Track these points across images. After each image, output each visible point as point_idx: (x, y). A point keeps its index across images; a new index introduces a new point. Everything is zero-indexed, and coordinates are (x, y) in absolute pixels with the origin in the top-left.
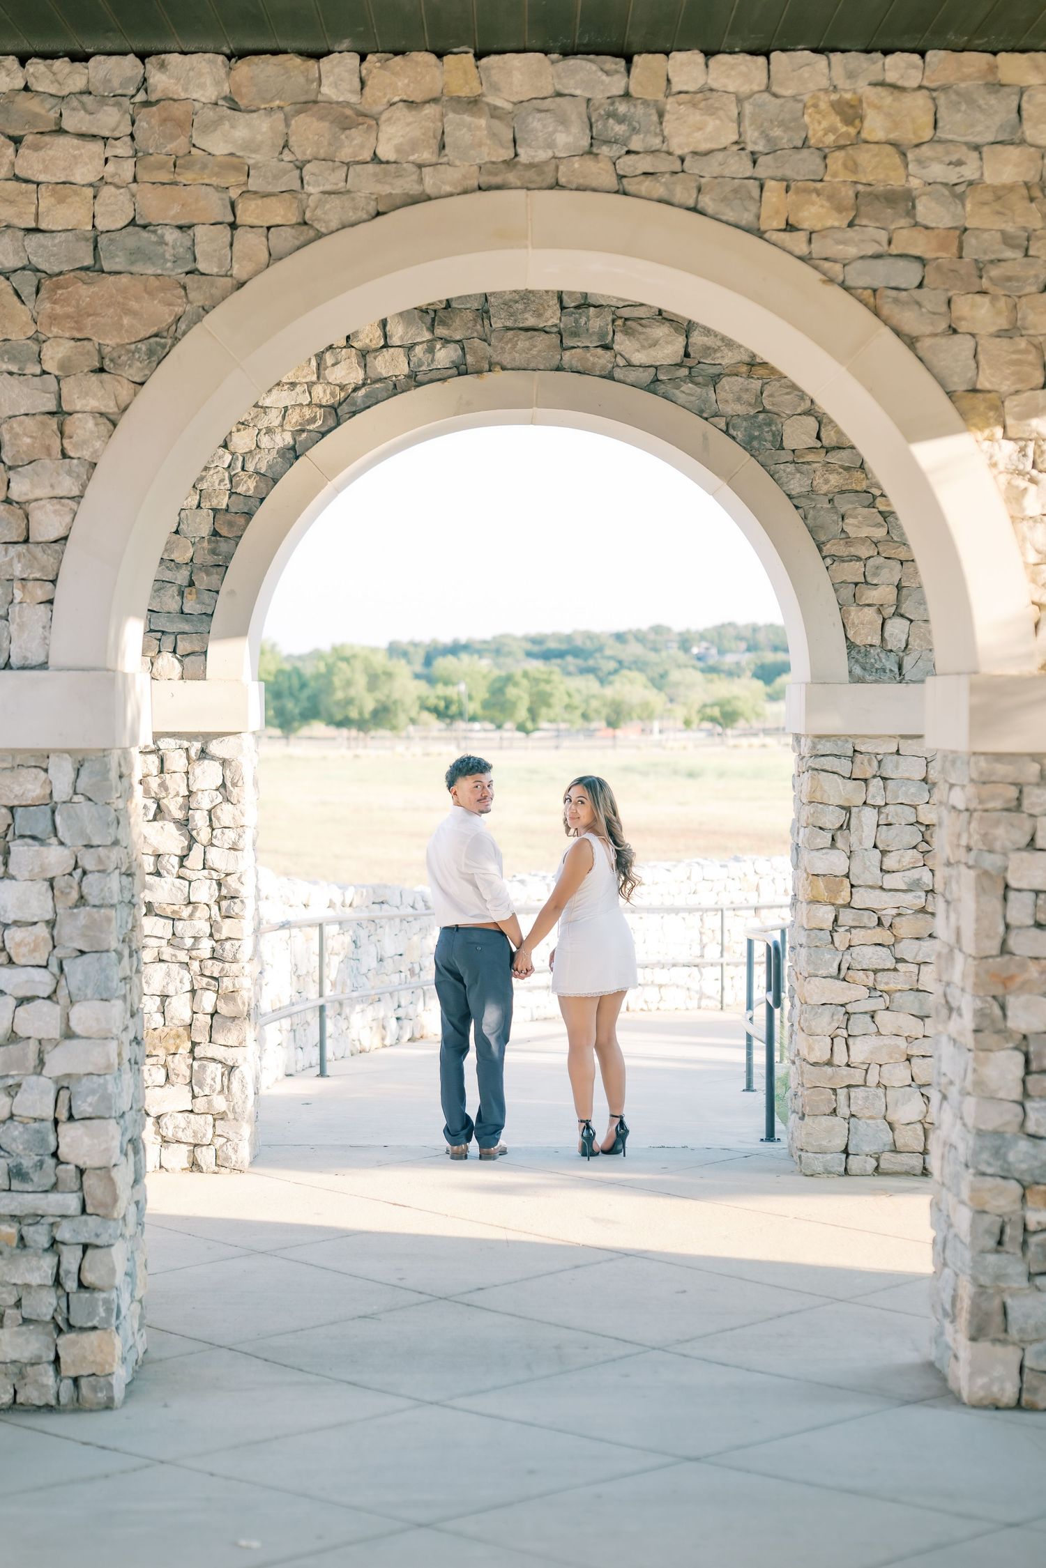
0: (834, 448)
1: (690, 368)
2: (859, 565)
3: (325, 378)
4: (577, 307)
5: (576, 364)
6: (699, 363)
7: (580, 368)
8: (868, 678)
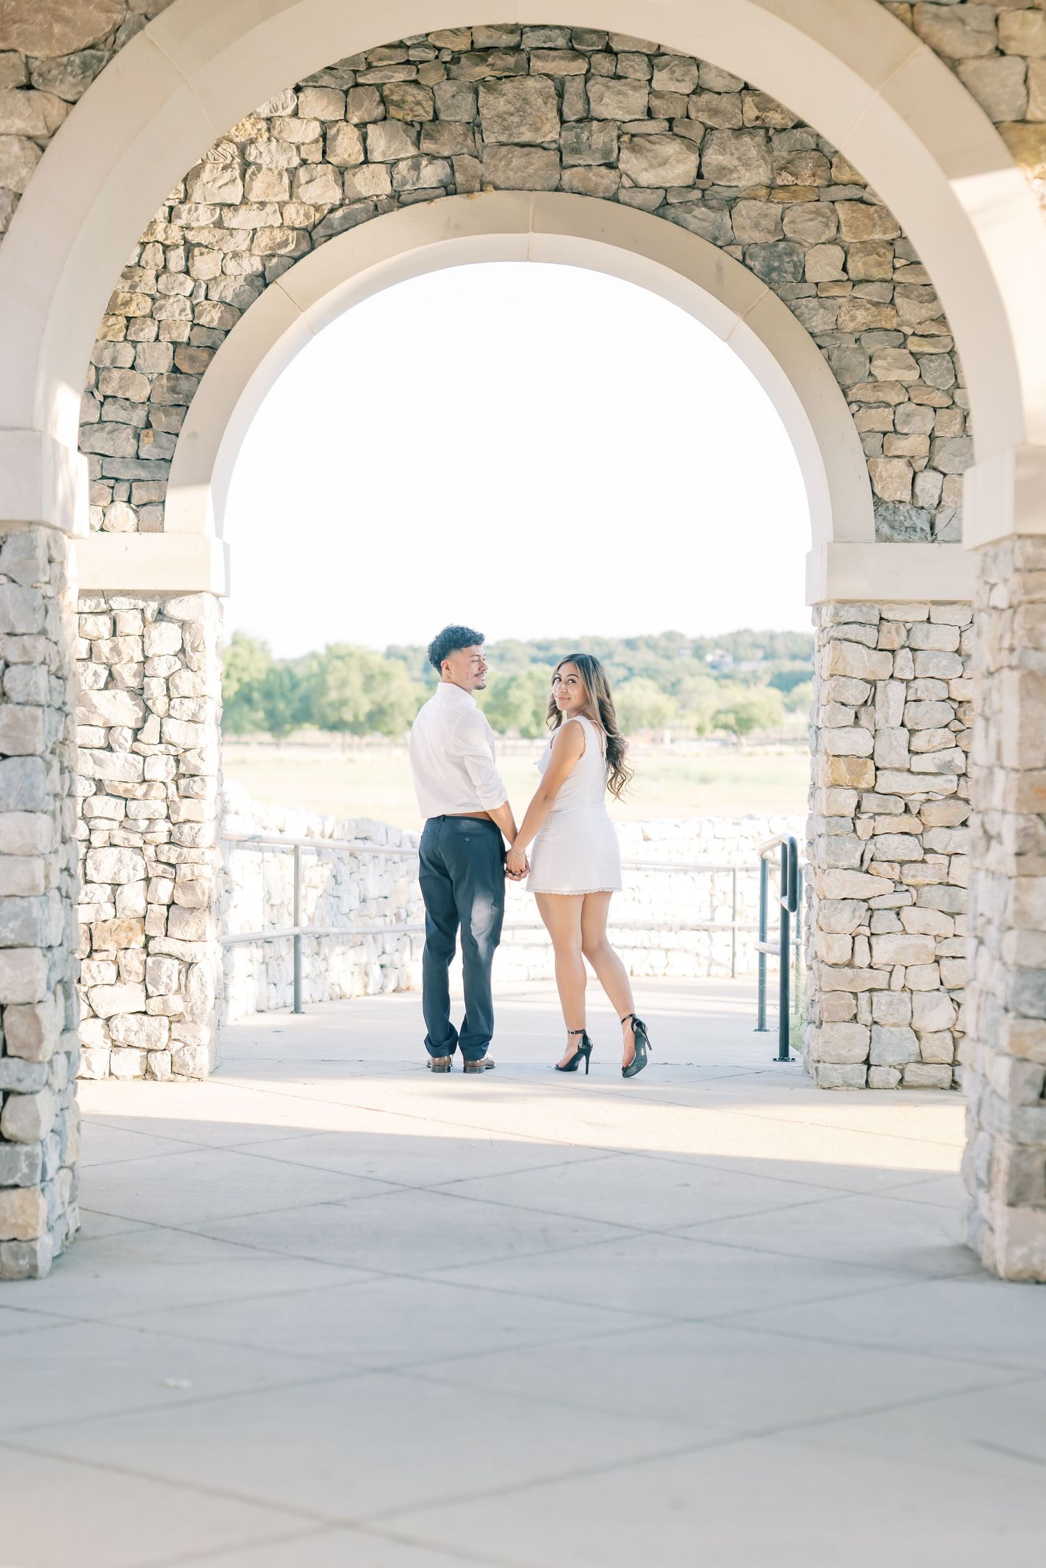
0: (861, 282)
1: (703, 191)
2: (888, 412)
3: (298, 198)
4: (579, 121)
5: (576, 184)
6: (713, 185)
7: (581, 189)
8: (896, 537)
